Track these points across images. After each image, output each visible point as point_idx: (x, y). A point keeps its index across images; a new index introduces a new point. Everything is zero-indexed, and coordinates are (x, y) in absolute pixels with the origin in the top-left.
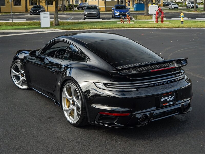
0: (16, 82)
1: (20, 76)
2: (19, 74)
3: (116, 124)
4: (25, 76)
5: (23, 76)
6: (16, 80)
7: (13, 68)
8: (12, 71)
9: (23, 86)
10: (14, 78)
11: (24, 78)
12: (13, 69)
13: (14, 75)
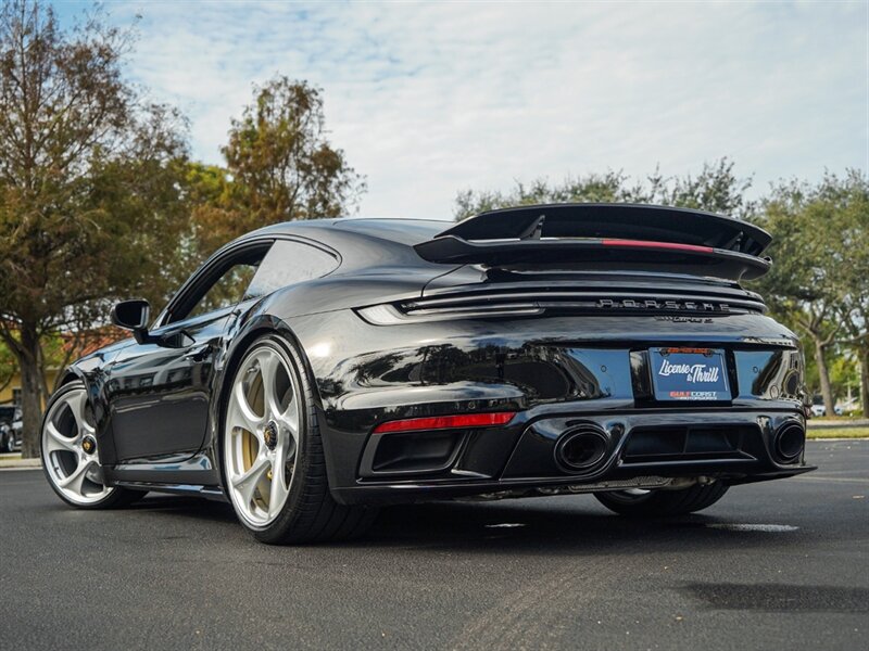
0: (60, 480)
1: (79, 450)
2: (75, 443)
3: (453, 471)
4: (96, 451)
5: (90, 452)
6: (59, 471)
7: (53, 419)
8: (48, 433)
9: (88, 495)
10: (53, 465)
11: (95, 458)
12: (51, 424)
13: (56, 451)
